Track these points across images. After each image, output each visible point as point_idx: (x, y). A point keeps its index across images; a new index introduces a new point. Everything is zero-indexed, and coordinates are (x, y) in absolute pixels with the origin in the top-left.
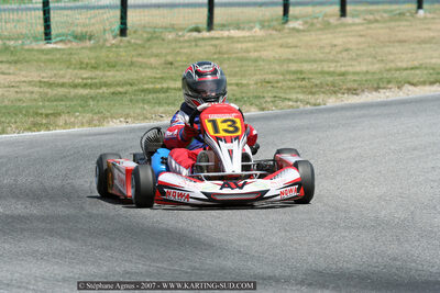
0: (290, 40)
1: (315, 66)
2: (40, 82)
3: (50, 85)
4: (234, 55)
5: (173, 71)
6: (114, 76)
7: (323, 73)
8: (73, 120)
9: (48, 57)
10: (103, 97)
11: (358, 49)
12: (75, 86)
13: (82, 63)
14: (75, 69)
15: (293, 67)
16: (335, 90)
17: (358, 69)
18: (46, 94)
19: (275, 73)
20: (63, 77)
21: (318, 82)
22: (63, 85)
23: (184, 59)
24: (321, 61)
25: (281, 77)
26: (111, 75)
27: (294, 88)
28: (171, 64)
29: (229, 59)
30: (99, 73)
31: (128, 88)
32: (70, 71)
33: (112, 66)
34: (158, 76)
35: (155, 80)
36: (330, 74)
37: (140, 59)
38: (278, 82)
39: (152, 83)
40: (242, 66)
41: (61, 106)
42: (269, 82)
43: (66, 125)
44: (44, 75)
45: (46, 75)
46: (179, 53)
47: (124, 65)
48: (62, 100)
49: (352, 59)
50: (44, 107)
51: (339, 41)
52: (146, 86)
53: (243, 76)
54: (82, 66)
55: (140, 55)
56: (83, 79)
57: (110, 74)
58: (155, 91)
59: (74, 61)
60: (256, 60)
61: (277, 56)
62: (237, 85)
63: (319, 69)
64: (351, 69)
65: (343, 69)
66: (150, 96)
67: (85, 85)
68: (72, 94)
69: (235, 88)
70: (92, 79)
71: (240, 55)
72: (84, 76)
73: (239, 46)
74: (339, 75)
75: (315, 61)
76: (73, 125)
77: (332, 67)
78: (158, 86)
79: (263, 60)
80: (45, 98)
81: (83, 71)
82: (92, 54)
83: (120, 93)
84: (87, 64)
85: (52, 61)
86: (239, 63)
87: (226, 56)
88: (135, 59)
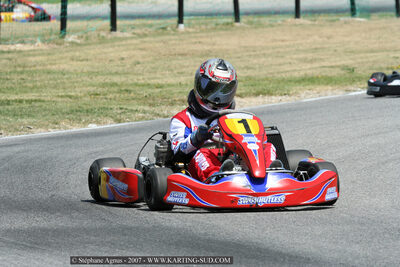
0: (77, 54)
51: (124, 54)
73: (32, 59)
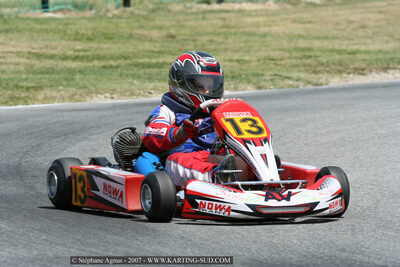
1: (326, 43)
2: (29, 53)
3: (39, 56)
4: (241, 30)
5: (174, 45)
6: (109, 49)
7: (332, 51)
8: (54, 94)
9: (44, 27)
10: (92, 71)
11: (375, 27)
12: (65, 58)
13: (77, 34)
14: (69, 40)
15: (302, 44)
16: (341, 69)
17: (371, 47)
18: (33, 66)
19: (283, 50)
20: (55, 48)
21: (324, 60)
22: (52, 57)
23: (188, 32)
24: (333, 38)
25: (287, 54)
26: (107, 48)
27: (297, 66)
28: (173, 37)
29: (235, 34)
30: (94, 45)
31: (121, 62)
32: (63, 42)
33: (109, 38)
34: (156, 50)
35: (152, 54)
36: (340, 52)
37: (141, 32)
38: (282, 59)
39: (149, 57)
40: (247, 42)
41: (45, 79)
42: (272, 59)
43: (46, 99)
44: (35, 45)
45: (37, 45)
46: (183, 26)
47: (122, 36)
48: (48, 73)
49: (367, 37)
50: (26, 79)
52: (141, 61)
53: (248, 52)
54: (78, 37)
55: (142, 27)
56: (75, 51)
57: (105, 46)
58: (149, 66)
59: (69, 32)
60: (264, 35)
61: (288, 31)
62: (238, 61)
63: (330, 46)
64: (363, 48)
65: (355, 48)
66: (142, 71)
67: (76, 58)
68: (60, 67)
69: (235, 64)
70: (85, 51)
71: (248, 30)
72: (78, 48)
74: (350, 54)
75: (327, 38)
76: (53, 99)
77: (344, 45)
78: (154, 61)
79: (272, 36)
80: (31, 70)
81: (77, 43)
82: (91, 25)
83: (111, 67)
84: (83, 35)
85: (47, 31)
86: (244, 38)
87: (233, 31)
88: (134, 32)
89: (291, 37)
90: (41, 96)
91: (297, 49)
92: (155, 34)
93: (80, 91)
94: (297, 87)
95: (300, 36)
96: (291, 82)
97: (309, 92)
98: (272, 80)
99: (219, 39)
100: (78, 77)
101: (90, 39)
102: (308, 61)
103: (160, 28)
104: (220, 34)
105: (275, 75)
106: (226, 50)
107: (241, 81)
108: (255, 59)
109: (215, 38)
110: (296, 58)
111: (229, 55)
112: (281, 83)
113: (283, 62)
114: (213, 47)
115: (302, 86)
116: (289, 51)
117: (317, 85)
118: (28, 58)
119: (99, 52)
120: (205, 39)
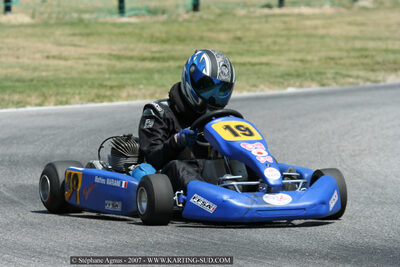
89: (347, 38)
90: (124, 93)
91: (354, 50)
92: (223, 36)
93: (159, 90)
94: (357, 84)
95: (355, 38)
96: (351, 80)
97: (369, 89)
98: (334, 78)
99: (282, 40)
100: (156, 76)
101: (164, 42)
102: (366, 61)
103: (228, 31)
104: (282, 36)
105: (336, 73)
106: (289, 50)
107: (306, 79)
108: (316, 59)
109: (279, 40)
110: (354, 57)
111: (292, 55)
112: (342, 81)
113: (342, 62)
114: (276, 48)
115: (361, 83)
116: (347, 51)
117: (376, 82)
118: (109, 59)
119: (173, 53)
120: (269, 40)
